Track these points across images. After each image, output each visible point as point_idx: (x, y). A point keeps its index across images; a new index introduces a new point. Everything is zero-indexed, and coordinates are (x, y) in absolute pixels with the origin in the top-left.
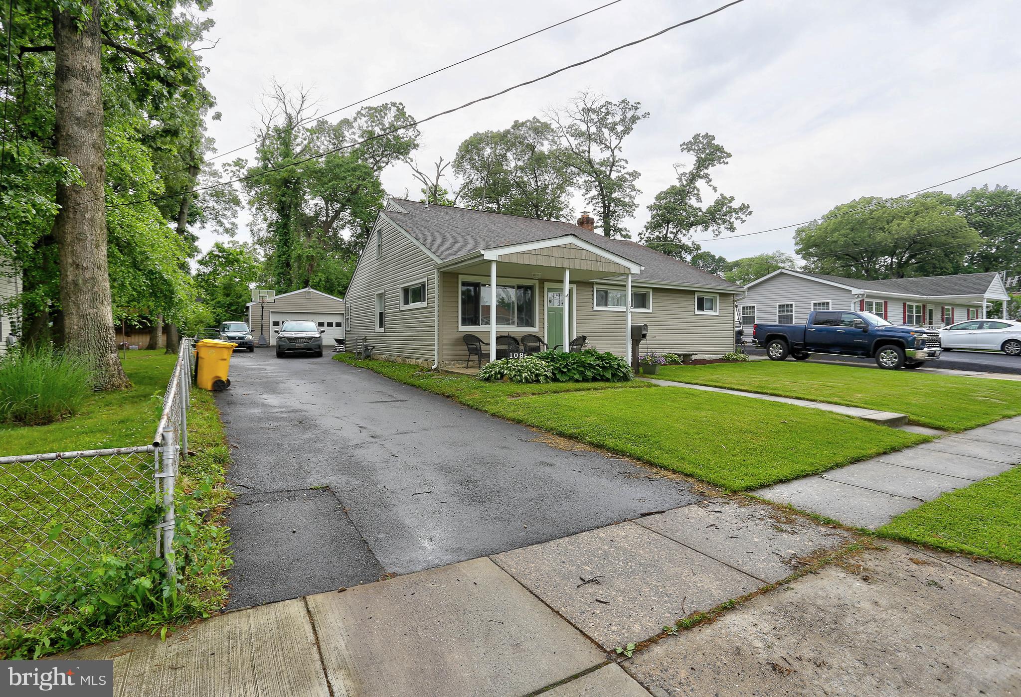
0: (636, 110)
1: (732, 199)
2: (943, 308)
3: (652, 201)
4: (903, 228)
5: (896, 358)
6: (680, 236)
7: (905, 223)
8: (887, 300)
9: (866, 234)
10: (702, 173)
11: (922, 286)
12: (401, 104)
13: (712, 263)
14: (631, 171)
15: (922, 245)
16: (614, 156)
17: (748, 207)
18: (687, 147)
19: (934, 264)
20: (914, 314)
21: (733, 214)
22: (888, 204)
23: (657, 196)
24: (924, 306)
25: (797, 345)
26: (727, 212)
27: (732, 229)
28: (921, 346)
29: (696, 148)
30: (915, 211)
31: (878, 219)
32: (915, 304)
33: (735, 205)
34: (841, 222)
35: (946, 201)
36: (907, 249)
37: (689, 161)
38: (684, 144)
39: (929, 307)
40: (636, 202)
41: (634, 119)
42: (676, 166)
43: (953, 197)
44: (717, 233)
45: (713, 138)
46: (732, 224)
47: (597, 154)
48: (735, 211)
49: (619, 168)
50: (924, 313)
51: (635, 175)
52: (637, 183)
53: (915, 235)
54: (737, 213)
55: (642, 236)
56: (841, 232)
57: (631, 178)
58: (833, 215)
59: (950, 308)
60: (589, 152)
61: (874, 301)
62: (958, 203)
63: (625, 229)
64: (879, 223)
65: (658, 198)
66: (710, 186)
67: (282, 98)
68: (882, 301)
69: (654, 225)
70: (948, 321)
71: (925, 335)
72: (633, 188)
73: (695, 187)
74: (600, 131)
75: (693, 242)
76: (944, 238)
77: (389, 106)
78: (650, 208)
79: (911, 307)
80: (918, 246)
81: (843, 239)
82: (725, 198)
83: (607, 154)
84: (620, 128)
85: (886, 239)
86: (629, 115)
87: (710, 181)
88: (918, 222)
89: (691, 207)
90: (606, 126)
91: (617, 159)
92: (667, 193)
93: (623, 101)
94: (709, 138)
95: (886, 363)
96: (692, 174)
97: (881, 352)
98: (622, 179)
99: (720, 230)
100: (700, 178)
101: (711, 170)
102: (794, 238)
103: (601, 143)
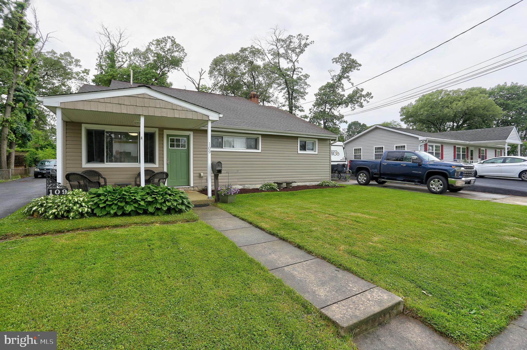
0: (307, 40)
1: (362, 90)
2: (480, 150)
3: (317, 91)
4: (459, 106)
5: (441, 185)
6: (333, 110)
7: (460, 103)
8: (443, 144)
9: (439, 110)
10: (345, 75)
11: (466, 135)
12: (173, 37)
13: (359, 127)
14: (304, 74)
15: (470, 116)
16: (294, 66)
17: (371, 94)
18: (336, 61)
19: (477, 126)
20: (461, 153)
21: (363, 98)
22: (451, 94)
23: (320, 88)
24: (467, 148)
25: (375, 174)
26: (359, 97)
27: (362, 106)
28: (460, 177)
29: (341, 61)
30: (466, 97)
31: (446, 101)
32: (461, 147)
33: (364, 93)
34: (425, 104)
35: (483, 91)
36: (462, 118)
37: (338, 69)
38: (334, 59)
39: (471, 149)
40: (306, 91)
41: (306, 45)
42: (330, 71)
43: (487, 89)
44: (353, 108)
45: (351, 55)
46: (362, 103)
47: (284, 64)
48: (363, 96)
49: (298, 72)
50: (467, 153)
51: (306, 76)
52: (308, 81)
53: (465, 110)
54: (365, 97)
55: (312, 110)
56: (425, 109)
57: (305, 78)
58: (421, 100)
59: (484, 149)
60: (279, 63)
61: (434, 145)
62: (490, 93)
63: (301, 106)
64: (446, 104)
65: (320, 89)
66: (350, 82)
67: (108, 34)
68: (440, 145)
69: (318, 104)
70: (483, 157)
71: (463, 169)
72: (306, 84)
73: (341, 83)
74: (287, 52)
75: (340, 114)
76: (482, 112)
77: (167, 38)
78: (316, 95)
79: (459, 148)
80: (467, 116)
81: (426, 113)
82: (358, 89)
83: (290, 65)
84: (298, 50)
85: (449, 112)
86: (303, 42)
87: (350, 80)
88: (467, 103)
89: (339, 94)
90: (290, 49)
91: (296, 67)
92: (325, 87)
93: (299, 35)
94: (348, 55)
95: (434, 189)
96: (339, 76)
97: (431, 180)
98: (299, 79)
99: (355, 107)
100: (344, 78)
101: (350, 74)
102: (400, 112)
103: (288, 58)
